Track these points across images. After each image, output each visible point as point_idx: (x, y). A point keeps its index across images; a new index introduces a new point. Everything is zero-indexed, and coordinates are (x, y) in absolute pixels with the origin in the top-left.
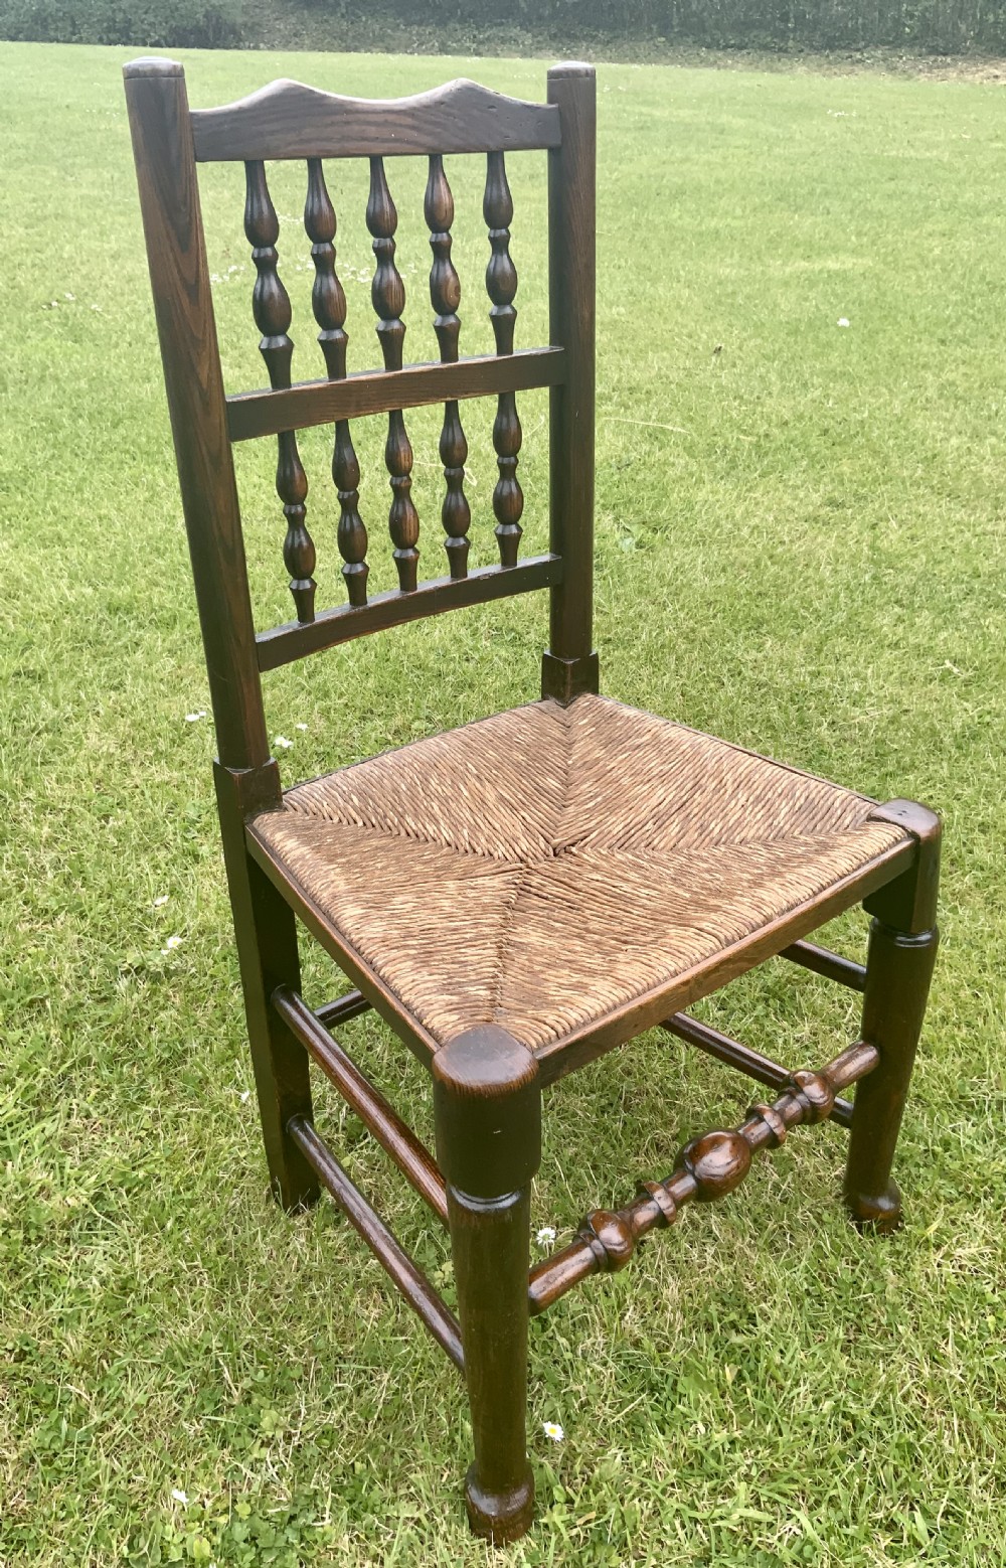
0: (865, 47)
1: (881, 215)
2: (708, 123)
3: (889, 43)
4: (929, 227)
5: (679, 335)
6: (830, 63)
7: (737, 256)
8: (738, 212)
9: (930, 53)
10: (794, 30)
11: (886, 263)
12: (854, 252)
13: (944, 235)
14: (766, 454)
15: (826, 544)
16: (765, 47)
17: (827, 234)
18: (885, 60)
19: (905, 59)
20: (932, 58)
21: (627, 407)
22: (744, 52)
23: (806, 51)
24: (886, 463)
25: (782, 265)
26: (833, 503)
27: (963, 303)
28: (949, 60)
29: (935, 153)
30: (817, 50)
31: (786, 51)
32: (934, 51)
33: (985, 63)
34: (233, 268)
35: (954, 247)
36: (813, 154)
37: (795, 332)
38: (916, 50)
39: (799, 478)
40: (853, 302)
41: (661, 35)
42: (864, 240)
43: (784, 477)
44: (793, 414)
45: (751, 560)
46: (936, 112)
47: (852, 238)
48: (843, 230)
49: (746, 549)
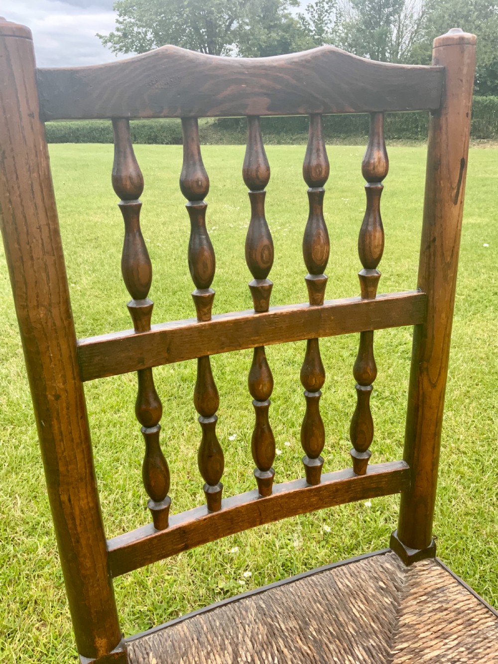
9: (477, 138)
10: (420, 131)
12: (480, 216)
16: (409, 138)
20: (479, 140)
31: (418, 139)
32: (479, 137)
34: (213, 228)
37: (465, 249)
39: (492, 315)
40: (487, 236)
41: (366, 135)
42: (482, 211)
43: (484, 315)
44: (478, 286)
45: (484, 356)
46: (491, 160)
47: (476, 210)
48: (471, 206)
49: (479, 349)
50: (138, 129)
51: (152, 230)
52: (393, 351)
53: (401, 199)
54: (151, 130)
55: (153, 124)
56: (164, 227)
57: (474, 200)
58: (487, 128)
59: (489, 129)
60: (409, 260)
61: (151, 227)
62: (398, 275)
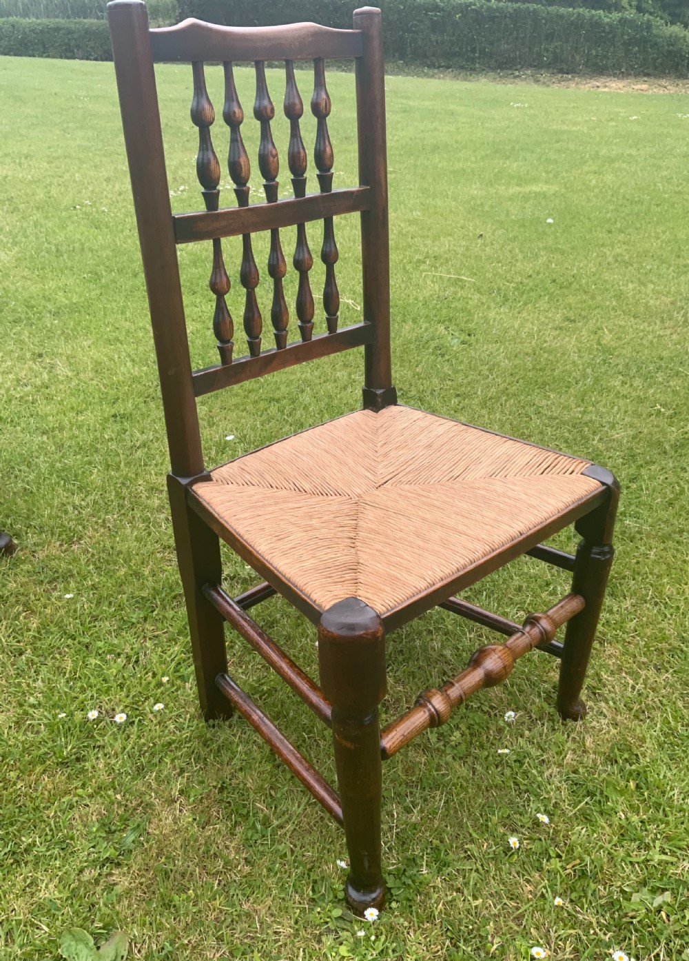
0: (521, 68)
1: (556, 162)
2: (442, 109)
3: (536, 66)
4: (586, 169)
5: (456, 227)
6: (500, 77)
7: (478, 184)
8: (473, 159)
9: (559, 73)
10: (479, 58)
11: (567, 188)
12: (547, 182)
13: (596, 173)
14: (523, 293)
15: (571, 342)
16: (462, 68)
17: (528, 172)
18: (532, 76)
19: (544, 76)
20: (560, 75)
21: (436, 267)
22: (450, 70)
23: (487, 69)
24: (593, 298)
25: (506, 189)
26: (568, 319)
27: (616, 210)
28: (570, 76)
29: (578, 128)
30: (493, 69)
31: (474, 70)
32: (561, 71)
33: (591, 79)
34: (182, 188)
35: (603, 180)
36: (508, 127)
37: (523, 226)
38: (551, 70)
39: (546, 306)
40: (553, 209)
41: (400, 60)
42: (551, 176)
43: (537, 305)
44: (534, 271)
45: (530, 351)
46: (572, 105)
47: (544, 174)
48: (537, 170)
49: (526, 344)
50: (48, 33)
51: (91, 189)
52: (423, 347)
53: (445, 156)
54: (69, 36)
55: (73, 26)
56: (107, 186)
57: (542, 160)
58: (573, 57)
59: (575, 58)
60: (450, 238)
61: (88, 184)
62: (434, 257)
